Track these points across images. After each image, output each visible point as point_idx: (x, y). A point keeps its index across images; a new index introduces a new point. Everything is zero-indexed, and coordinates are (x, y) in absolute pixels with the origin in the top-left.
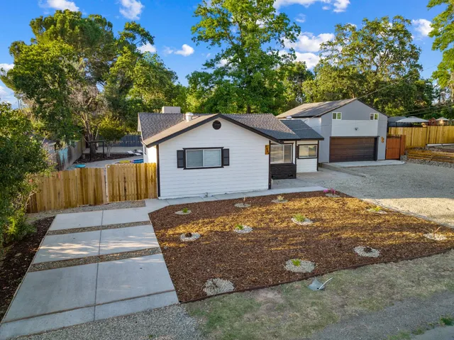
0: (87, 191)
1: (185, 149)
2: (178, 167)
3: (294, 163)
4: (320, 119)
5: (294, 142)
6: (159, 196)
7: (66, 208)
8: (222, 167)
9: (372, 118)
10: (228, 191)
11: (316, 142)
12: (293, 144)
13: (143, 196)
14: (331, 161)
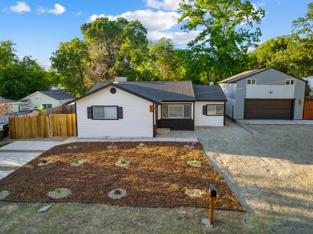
0: (40, 128)
1: (92, 106)
2: (88, 118)
3: (192, 119)
4: (235, 85)
5: (193, 103)
6: (77, 135)
7: (30, 138)
8: (118, 119)
9: (288, 83)
10: (122, 136)
11: (223, 103)
12: (191, 104)
13: (71, 135)
14: (245, 118)
